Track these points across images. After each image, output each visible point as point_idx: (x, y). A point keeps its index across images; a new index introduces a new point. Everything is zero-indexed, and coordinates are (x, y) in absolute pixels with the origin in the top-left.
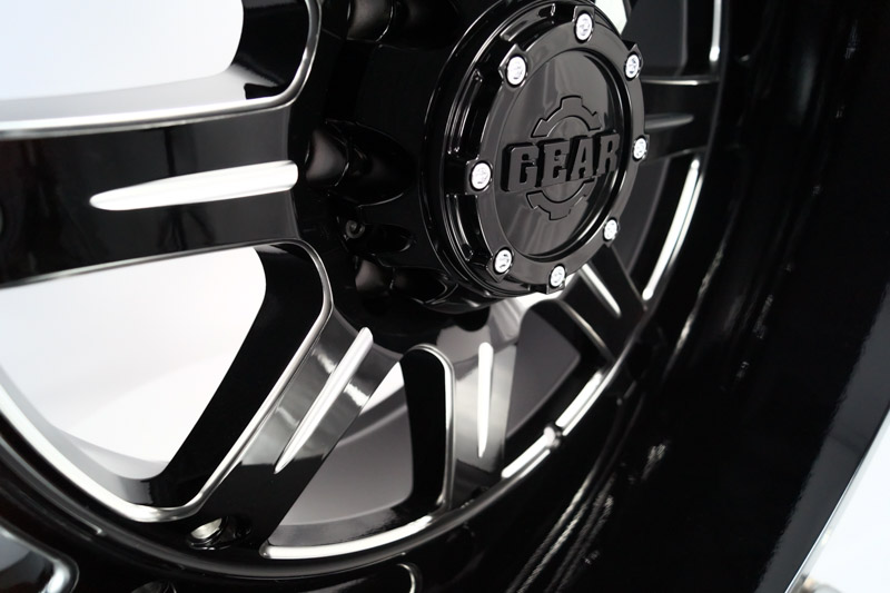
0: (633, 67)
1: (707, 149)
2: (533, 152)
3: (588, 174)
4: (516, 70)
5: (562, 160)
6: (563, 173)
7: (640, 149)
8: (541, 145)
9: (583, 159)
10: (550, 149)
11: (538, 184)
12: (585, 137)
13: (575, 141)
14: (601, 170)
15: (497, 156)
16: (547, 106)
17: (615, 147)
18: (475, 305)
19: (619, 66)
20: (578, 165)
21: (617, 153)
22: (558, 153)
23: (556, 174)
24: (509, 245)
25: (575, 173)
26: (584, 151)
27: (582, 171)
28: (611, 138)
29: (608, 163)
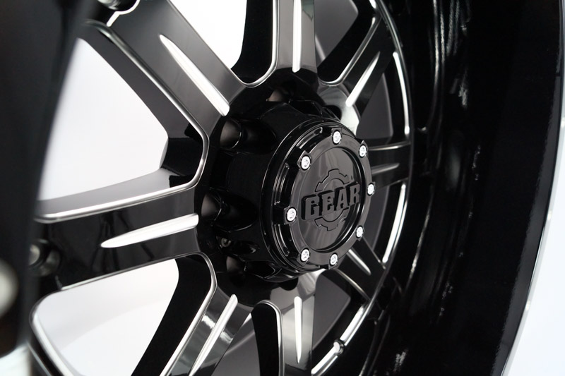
0: (363, 151)
1: (409, 178)
2: (317, 200)
3: (345, 206)
4: (305, 162)
5: (331, 201)
6: (332, 207)
7: (371, 189)
8: (320, 195)
9: (342, 199)
10: (325, 197)
11: (320, 214)
12: (342, 188)
13: (337, 191)
14: (352, 203)
15: (298, 204)
16: (320, 176)
17: (358, 191)
18: (291, 277)
19: (356, 152)
20: (340, 202)
21: (359, 193)
22: (329, 198)
23: (329, 208)
24: (307, 246)
25: (339, 206)
26: (342, 195)
27: (342, 205)
28: (355, 187)
29: (355, 199)
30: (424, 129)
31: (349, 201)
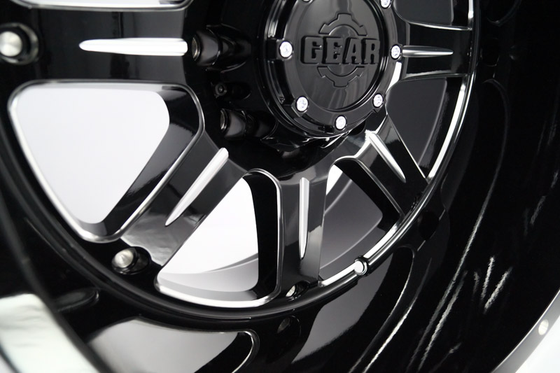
0: (386, 0)
3: (358, 60)
6: (340, 57)
7: (396, 52)
9: (354, 51)
10: (330, 42)
11: (324, 62)
12: (355, 38)
13: (349, 40)
17: (377, 48)
19: (376, 1)
20: (350, 54)
21: (378, 51)
22: (337, 45)
23: (335, 56)
24: (305, 94)
25: (348, 59)
26: (355, 46)
27: (353, 58)
28: (373, 42)
29: (372, 56)
31: (363, 57)
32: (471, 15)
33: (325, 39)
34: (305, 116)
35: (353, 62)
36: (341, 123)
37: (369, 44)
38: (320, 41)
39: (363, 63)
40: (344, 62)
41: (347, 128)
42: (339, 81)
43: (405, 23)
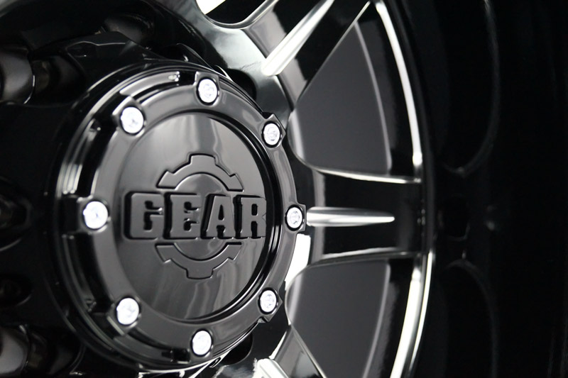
0: (273, 135)
3: (229, 231)
6: (196, 227)
9: (221, 216)
10: (178, 201)
11: (166, 234)
12: (222, 196)
17: (262, 213)
19: (256, 132)
20: (214, 221)
21: (264, 216)
22: (190, 206)
23: (187, 226)
26: (221, 208)
27: (220, 229)
28: (254, 201)
29: (254, 225)
30: (461, 170)
31: (238, 226)
32: (417, 159)
33: (167, 196)
34: (133, 333)
35: (221, 236)
36: (202, 343)
37: (246, 204)
38: (158, 200)
39: (238, 236)
40: (204, 235)
41: (214, 351)
42: (196, 268)
43: (310, 171)
